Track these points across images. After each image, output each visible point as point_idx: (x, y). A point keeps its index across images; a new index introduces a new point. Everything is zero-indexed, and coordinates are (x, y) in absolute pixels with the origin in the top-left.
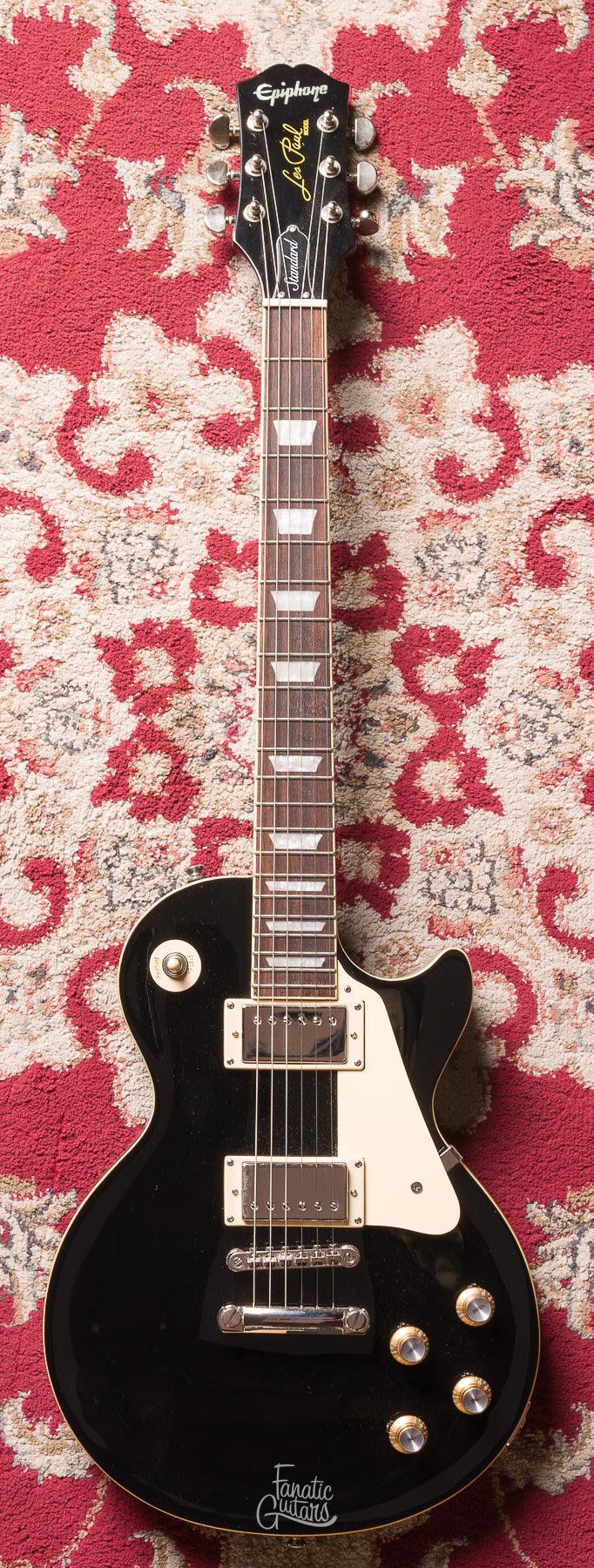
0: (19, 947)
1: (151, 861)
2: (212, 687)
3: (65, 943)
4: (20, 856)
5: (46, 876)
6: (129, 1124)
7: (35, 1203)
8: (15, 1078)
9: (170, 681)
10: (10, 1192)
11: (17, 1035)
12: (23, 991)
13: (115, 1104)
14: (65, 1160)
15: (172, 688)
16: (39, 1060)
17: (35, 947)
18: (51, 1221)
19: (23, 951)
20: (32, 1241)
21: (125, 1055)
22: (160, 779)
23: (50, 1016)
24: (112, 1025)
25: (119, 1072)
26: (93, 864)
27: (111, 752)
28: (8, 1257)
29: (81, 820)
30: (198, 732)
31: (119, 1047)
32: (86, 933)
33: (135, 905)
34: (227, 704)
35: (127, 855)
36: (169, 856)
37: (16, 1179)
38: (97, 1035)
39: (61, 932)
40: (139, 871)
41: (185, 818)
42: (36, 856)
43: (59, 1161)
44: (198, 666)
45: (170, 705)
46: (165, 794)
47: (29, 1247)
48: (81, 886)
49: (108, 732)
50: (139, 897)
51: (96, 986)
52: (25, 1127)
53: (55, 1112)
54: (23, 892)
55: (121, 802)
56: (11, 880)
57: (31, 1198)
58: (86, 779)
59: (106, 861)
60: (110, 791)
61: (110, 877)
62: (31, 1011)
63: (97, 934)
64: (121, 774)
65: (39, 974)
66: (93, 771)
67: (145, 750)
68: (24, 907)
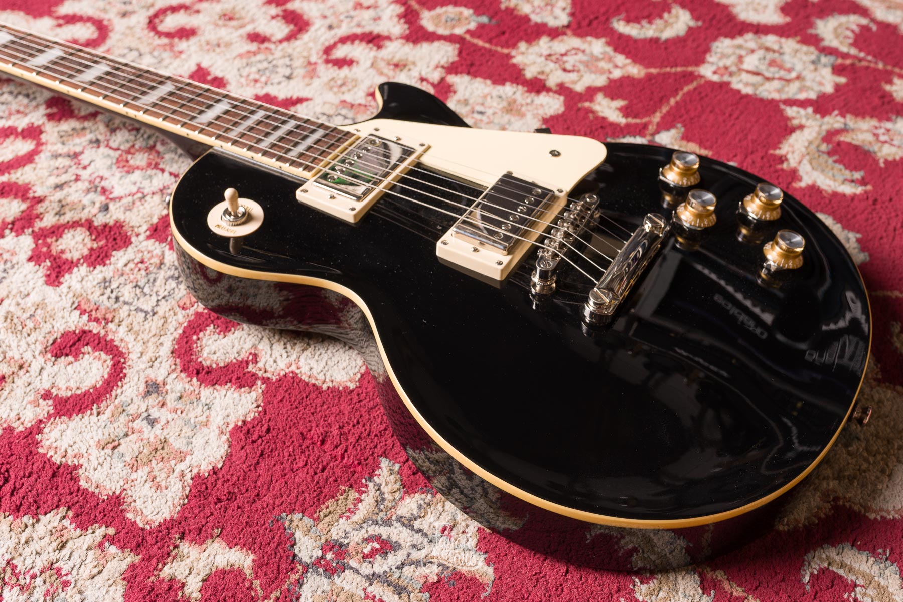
0: (114, 393)
1: (143, 272)
2: (59, 187)
3: (146, 358)
4: (37, 353)
5: (74, 344)
6: (352, 386)
7: (369, 500)
8: (229, 456)
9: (24, 206)
10: (341, 517)
11: (190, 434)
12: (156, 408)
13: (324, 387)
14: (346, 451)
15: (31, 208)
16: (231, 426)
17: (127, 380)
18: (398, 495)
19: (119, 391)
20: (408, 523)
21: (288, 361)
22: (87, 240)
23: (199, 399)
24: (251, 358)
25: (298, 372)
26: (102, 308)
27: (30, 259)
28: (409, 555)
29: (58, 299)
30: (81, 207)
31: (275, 362)
32: (153, 340)
33: (167, 298)
34: (82, 186)
35: (120, 284)
36: (152, 261)
37: (330, 503)
38: (249, 373)
39: (133, 356)
40: (141, 284)
41: (134, 239)
42: (51, 342)
43: (343, 457)
44: (34, 189)
45: (41, 213)
46: (102, 243)
47: (411, 527)
48: (111, 326)
49: (13, 253)
50: (162, 294)
51: (205, 354)
52: (284, 469)
53: (291, 437)
54: (69, 368)
55: (75, 269)
56: (49, 369)
57: (360, 501)
58: (31, 283)
59: (109, 298)
60: (59, 272)
61: (125, 303)
62: (179, 412)
63: (162, 333)
64: (55, 259)
65: (153, 388)
66: (30, 276)
67: (54, 238)
68: (83, 373)
